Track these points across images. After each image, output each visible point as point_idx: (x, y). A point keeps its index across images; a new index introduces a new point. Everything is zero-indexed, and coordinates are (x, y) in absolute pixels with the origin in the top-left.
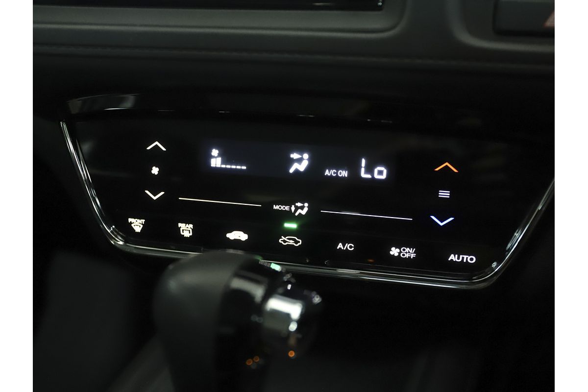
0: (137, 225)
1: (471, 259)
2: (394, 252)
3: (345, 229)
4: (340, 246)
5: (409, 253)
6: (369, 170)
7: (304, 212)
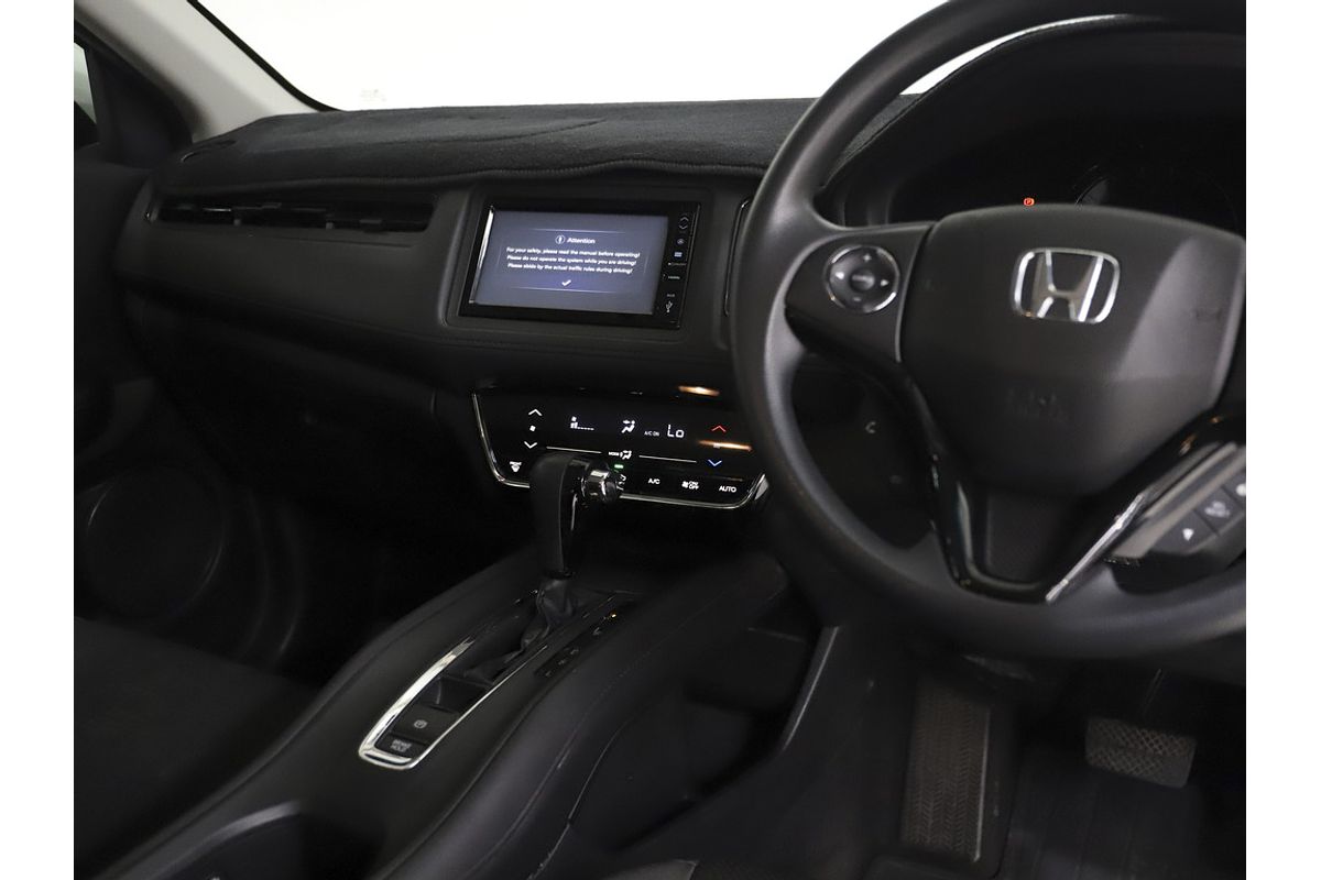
0: (516, 466)
1: (733, 489)
2: (685, 484)
3: (655, 469)
4: (650, 481)
5: (694, 485)
6: (673, 432)
7: (628, 457)
